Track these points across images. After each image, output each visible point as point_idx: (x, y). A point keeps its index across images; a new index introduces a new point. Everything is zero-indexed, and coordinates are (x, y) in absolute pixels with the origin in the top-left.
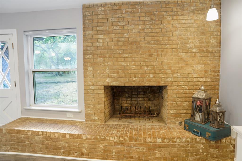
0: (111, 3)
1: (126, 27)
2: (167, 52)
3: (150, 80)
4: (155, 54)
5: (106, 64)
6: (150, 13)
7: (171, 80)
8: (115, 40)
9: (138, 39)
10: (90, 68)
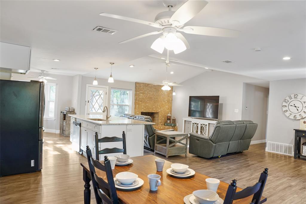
0: (145, 83)
1: (149, 92)
2: (159, 102)
3: (154, 110)
4: (156, 102)
5: (143, 104)
6: (155, 88)
7: (160, 110)
8: (145, 96)
9: (152, 97)
10: (137, 105)
